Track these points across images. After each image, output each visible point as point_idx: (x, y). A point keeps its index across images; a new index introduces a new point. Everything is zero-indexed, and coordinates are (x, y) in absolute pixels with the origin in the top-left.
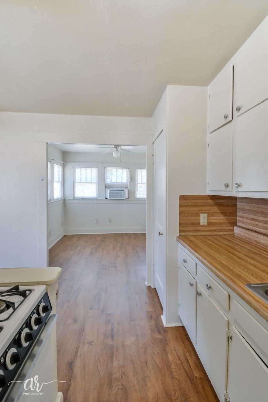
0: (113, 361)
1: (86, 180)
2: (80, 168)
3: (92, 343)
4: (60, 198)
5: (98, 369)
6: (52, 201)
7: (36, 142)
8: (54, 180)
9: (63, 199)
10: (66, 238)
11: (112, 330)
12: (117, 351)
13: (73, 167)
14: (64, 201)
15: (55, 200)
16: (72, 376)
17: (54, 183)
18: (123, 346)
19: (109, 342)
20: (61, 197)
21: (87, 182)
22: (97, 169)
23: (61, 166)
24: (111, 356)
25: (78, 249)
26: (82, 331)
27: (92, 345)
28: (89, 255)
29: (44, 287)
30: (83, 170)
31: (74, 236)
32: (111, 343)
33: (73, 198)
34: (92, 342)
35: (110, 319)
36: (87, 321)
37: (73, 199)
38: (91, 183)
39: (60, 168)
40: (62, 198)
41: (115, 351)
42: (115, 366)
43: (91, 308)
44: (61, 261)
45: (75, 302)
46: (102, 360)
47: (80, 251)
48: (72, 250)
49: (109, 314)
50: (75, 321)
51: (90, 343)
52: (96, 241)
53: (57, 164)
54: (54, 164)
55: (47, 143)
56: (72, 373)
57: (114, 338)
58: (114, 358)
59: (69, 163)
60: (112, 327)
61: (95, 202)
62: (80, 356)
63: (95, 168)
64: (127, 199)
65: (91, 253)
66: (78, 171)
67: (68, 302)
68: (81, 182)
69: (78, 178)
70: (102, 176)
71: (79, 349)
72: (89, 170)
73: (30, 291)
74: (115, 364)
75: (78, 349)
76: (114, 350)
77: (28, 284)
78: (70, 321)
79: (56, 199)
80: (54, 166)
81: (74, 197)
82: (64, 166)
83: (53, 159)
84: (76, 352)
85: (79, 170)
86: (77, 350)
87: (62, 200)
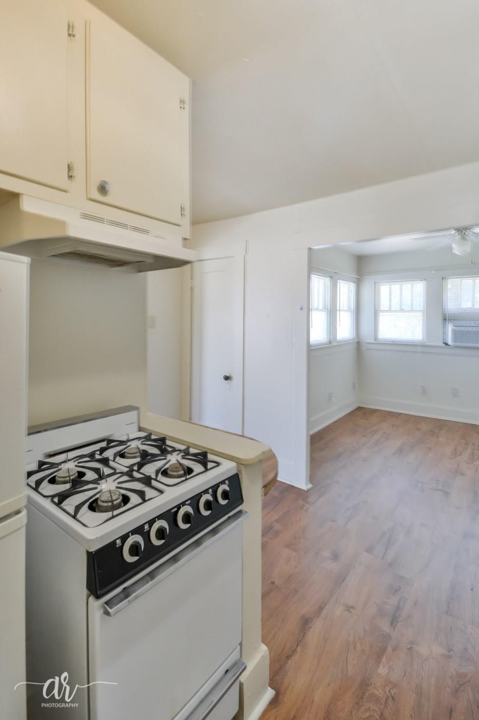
0: (380, 662)
1: (401, 306)
2: (389, 284)
3: (352, 610)
4: (350, 340)
5: (347, 658)
6: (334, 344)
7: (295, 250)
8: (338, 308)
9: (356, 341)
11: (398, 608)
12: (394, 650)
13: (375, 283)
14: (358, 346)
15: (339, 342)
16: (302, 640)
17: (338, 313)
18: (410, 649)
19: (385, 626)
20: (351, 337)
21: (402, 310)
22: (425, 282)
23: (354, 282)
24: (380, 654)
25: (375, 438)
26: (340, 580)
27: (350, 612)
28: (394, 454)
29: (234, 464)
30: (396, 287)
31: (374, 411)
32: (388, 632)
33: (375, 340)
34: (353, 607)
35: (400, 588)
36: (354, 568)
38: (412, 311)
39: (352, 286)
40: (353, 339)
41: (389, 649)
42: (380, 674)
43: (369, 550)
44: (341, 450)
45: (344, 526)
46: (358, 646)
47: (378, 441)
48: (364, 436)
49: (401, 577)
50: (335, 557)
51: (349, 608)
52: (418, 429)
53: (344, 280)
54: (339, 281)
55: (310, 249)
56: (303, 637)
57: (396, 625)
58: (384, 660)
59: (368, 276)
60: (399, 603)
61: (419, 349)
62: (325, 619)
63: (420, 282)
65: (400, 451)
66: (384, 289)
67: (333, 521)
68: (390, 311)
69: (384, 303)
70: (435, 298)
71: (327, 607)
72: (407, 286)
73: (218, 464)
74: (382, 670)
75: (325, 605)
76: (387, 647)
78: (327, 554)
79: (341, 341)
80: (338, 284)
81: (376, 338)
82: (358, 283)
83: (336, 273)
84: (321, 609)
85: (388, 286)
86: (322, 606)
87: (352, 342)
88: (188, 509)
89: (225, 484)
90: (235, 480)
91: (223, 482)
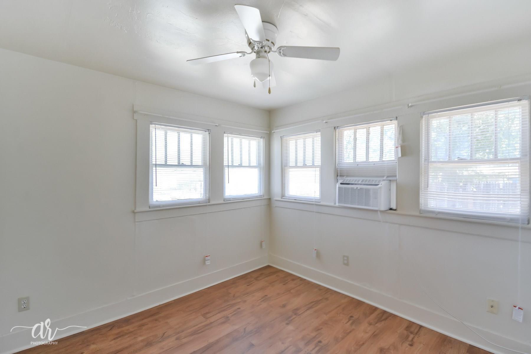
1: (304, 161)
9: (266, 198)
13: (281, 137)
37: (280, 199)
61: (315, 209)
64: (391, 209)
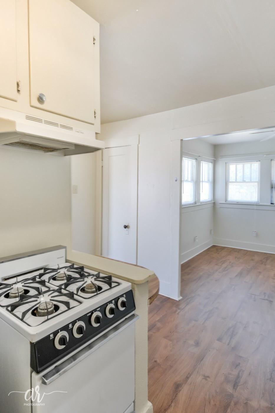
0: (226, 412)
1: (243, 178)
2: (236, 164)
3: (208, 379)
4: (209, 201)
5: (205, 410)
6: (197, 204)
7: (171, 141)
8: (201, 180)
9: (213, 202)
10: (215, 249)
11: (238, 377)
12: (235, 404)
13: (226, 163)
14: (214, 204)
15: (201, 203)
16: (175, 398)
17: (201, 183)
18: (246, 403)
19: (229, 389)
20: (210, 199)
21: (244, 181)
22: (259, 162)
23: (212, 162)
24: (226, 407)
25: (224, 265)
26: (200, 359)
27: (207, 380)
28: (236, 276)
29: (130, 284)
30: (240, 166)
31: (224, 248)
32: (232, 392)
34: (208, 377)
35: (239, 364)
36: (210, 351)
37: (225, 202)
38: (251, 182)
39: (211, 165)
40: (211, 201)
41: (232, 404)
43: (220, 339)
44: (201, 274)
45: (203, 324)
46: (212, 402)
47: (226, 268)
48: (216, 264)
49: (241, 357)
50: (197, 344)
51: (206, 377)
52: (253, 260)
53: (205, 161)
54: (201, 162)
55: (182, 140)
56: (176, 396)
57: (237, 388)
58: (229, 411)
59: (220, 158)
60: (239, 374)
62: (190, 384)
63: (256, 162)
65: (240, 274)
66: (232, 167)
67: (196, 321)
68: (236, 182)
69: (232, 177)
71: (192, 376)
72: (247, 165)
73: (119, 284)
75: (190, 375)
76: (231, 402)
77: (122, 278)
78: (191, 342)
79: (203, 202)
80: (201, 164)
81: (226, 200)
82: (215, 163)
83: (199, 156)
84: (187, 378)
86: (188, 376)
87: (211, 203)
88: (99, 314)
89: (123, 297)
90: (130, 294)
91: (122, 296)
